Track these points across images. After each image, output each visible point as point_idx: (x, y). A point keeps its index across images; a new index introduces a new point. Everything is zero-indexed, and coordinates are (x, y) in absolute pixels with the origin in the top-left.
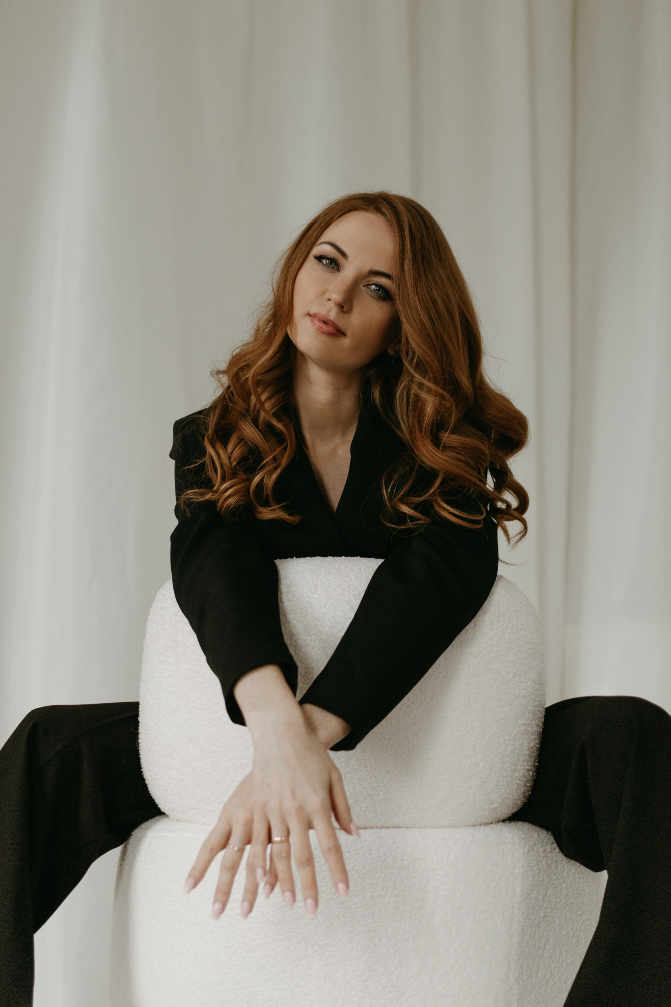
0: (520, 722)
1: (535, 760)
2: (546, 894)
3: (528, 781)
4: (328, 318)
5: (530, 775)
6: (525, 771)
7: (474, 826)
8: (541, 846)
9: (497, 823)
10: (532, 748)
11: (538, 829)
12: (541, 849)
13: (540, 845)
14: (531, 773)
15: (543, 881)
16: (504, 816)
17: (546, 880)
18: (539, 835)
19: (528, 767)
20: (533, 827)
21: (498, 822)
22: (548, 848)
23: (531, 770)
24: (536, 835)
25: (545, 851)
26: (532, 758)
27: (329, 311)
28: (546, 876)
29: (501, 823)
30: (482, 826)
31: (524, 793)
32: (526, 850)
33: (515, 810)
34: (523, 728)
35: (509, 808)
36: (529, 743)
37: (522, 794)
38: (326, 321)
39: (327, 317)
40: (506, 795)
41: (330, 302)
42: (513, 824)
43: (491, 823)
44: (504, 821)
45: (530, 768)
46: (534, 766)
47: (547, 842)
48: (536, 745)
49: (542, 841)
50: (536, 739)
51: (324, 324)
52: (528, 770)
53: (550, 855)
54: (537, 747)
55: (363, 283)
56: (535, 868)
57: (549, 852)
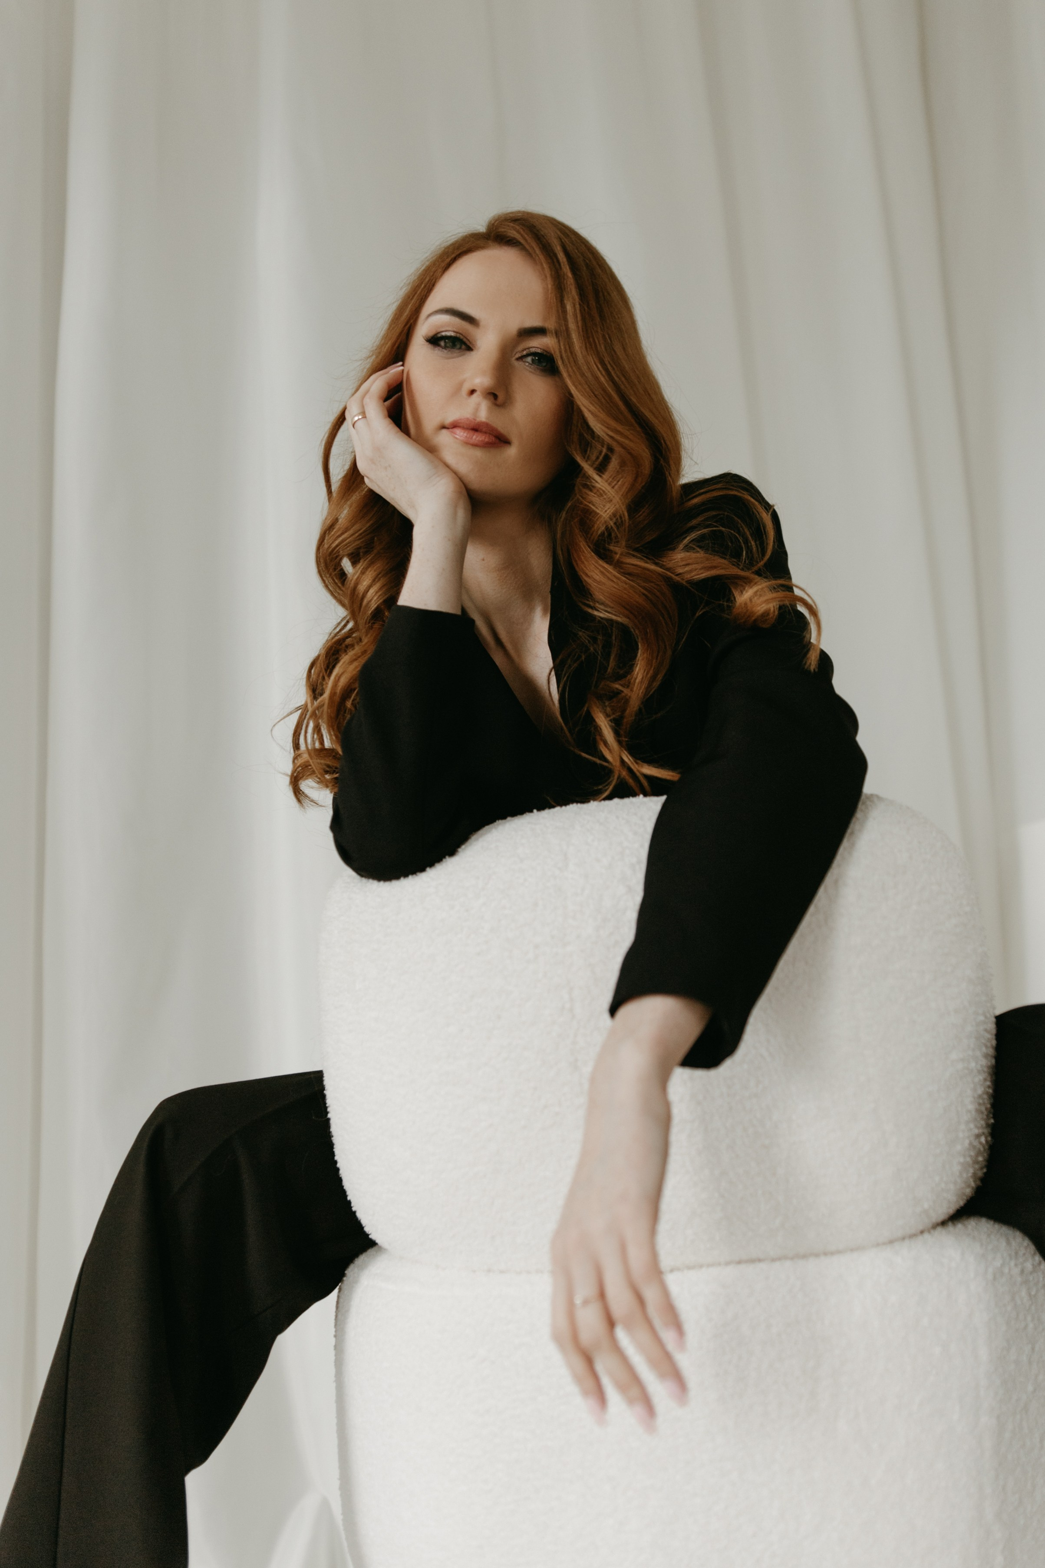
0: (954, 1056)
1: (987, 1116)
2: (1033, 1349)
3: (979, 1153)
4: (478, 420)
5: (981, 1143)
6: (972, 1139)
7: (891, 1242)
8: (1016, 1265)
9: (932, 1231)
10: (980, 1096)
11: (1004, 1229)
12: (1016, 1271)
13: (1012, 1263)
14: (983, 1139)
15: (1026, 1327)
16: (942, 1217)
17: (1031, 1326)
18: (1008, 1243)
19: (976, 1131)
20: (997, 1226)
21: (935, 1226)
22: (1029, 1266)
23: (983, 1133)
24: (1003, 1243)
25: (1022, 1272)
26: (982, 1113)
27: (477, 409)
28: (1029, 1318)
29: (939, 1229)
30: (907, 1242)
31: (974, 1174)
32: (990, 1276)
33: (962, 1203)
34: (960, 1066)
35: (951, 1201)
36: (975, 1090)
37: (971, 1177)
38: (475, 427)
39: (475, 420)
40: (943, 1185)
41: (475, 395)
42: (960, 1226)
43: (922, 1232)
44: (943, 1223)
45: (981, 1131)
46: (988, 1125)
47: (1024, 1254)
48: (987, 1089)
49: (1016, 1253)
50: (985, 1080)
51: (473, 432)
52: (978, 1136)
53: (1034, 1278)
54: (990, 1092)
55: (513, 355)
56: (1009, 1308)
57: (1031, 1273)
